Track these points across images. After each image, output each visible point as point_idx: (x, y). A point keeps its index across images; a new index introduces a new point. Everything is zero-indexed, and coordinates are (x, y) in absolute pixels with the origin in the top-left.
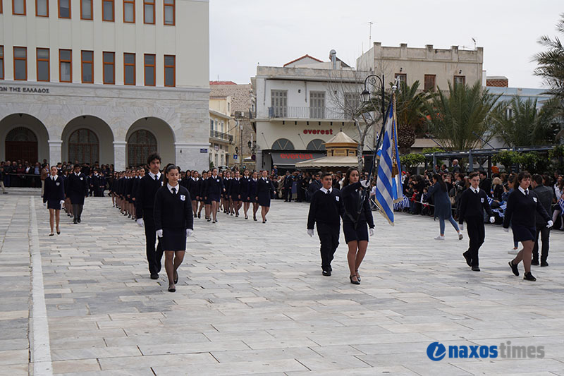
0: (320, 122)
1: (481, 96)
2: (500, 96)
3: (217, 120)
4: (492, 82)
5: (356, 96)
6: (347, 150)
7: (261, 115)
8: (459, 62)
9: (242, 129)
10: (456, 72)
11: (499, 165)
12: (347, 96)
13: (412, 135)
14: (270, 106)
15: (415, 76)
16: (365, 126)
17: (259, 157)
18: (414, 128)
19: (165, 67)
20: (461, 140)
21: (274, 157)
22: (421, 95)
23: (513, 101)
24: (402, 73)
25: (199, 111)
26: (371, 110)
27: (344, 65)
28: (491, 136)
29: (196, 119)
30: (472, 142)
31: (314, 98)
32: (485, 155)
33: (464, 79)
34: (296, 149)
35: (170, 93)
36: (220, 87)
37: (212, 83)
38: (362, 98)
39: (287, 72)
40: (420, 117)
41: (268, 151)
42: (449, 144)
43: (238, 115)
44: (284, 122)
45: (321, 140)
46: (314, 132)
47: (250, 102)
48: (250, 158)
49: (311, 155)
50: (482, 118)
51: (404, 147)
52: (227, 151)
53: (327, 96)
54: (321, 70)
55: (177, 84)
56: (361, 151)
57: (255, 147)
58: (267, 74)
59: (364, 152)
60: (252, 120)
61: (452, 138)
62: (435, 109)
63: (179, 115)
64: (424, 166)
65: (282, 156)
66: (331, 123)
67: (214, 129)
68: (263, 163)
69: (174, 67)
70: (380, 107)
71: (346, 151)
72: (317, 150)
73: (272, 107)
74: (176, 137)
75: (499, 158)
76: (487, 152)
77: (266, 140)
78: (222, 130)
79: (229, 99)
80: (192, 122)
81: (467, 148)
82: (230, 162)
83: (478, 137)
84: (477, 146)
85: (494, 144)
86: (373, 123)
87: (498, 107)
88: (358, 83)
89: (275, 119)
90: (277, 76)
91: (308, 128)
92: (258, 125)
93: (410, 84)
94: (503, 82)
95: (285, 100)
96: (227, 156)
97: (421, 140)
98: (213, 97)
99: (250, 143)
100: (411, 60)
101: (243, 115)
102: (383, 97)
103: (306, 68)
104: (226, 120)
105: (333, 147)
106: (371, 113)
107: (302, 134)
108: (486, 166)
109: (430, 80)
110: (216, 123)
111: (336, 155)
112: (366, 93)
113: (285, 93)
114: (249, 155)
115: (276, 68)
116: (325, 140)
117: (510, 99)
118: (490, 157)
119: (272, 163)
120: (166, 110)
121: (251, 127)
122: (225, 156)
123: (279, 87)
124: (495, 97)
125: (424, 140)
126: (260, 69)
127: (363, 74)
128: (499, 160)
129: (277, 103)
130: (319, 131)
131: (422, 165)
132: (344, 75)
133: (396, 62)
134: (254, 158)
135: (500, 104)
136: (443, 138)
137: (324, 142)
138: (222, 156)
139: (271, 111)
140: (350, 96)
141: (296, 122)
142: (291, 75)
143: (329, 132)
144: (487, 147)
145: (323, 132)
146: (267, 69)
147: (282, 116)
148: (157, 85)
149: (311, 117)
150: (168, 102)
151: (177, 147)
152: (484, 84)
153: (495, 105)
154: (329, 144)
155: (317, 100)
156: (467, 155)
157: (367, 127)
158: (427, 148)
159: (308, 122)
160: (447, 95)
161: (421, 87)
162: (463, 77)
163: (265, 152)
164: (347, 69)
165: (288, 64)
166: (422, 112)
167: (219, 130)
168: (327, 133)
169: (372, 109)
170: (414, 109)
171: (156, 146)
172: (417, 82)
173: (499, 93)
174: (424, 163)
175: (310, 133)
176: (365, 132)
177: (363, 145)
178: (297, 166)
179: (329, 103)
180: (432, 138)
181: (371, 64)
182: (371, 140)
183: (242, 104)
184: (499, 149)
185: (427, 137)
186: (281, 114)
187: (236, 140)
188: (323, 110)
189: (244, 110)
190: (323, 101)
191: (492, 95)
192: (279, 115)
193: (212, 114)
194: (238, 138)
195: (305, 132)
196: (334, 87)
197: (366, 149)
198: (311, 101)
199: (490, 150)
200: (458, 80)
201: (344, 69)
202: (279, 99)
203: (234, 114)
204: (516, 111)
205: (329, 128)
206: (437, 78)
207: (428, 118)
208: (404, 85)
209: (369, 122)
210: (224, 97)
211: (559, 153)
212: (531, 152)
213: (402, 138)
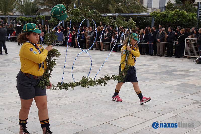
20: (5, 12)
28: (16, 11)
30: (9, 12)
61: (1, 10)
75: (19, 19)
84: (11, 14)
85: (17, 14)
108: (15, 21)
118: (16, 18)
144: (15, 14)
184: (19, 16)
204: (25, 2)
211: (39, 18)
212: (30, 17)
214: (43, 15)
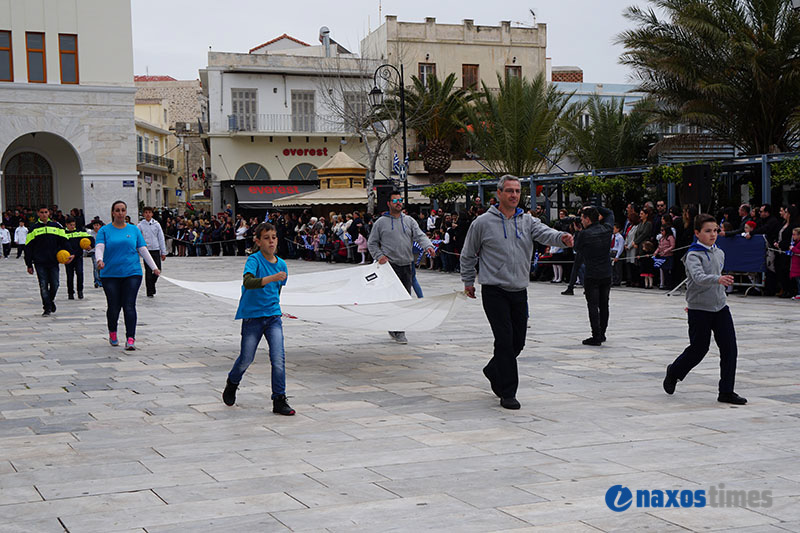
0: (307, 138)
1: (545, 95)
2: (571, 95)
3: (147, 136)
4: (559, 76)
5: (362, 96)
6: (351, 179)
7: (217, 127)
8: (512, 46)
9: (187, 149)
10: (508, 60)
11: (573, 197)
12: (347, 97)
13: (445, 154)
14: (231, 114)
15: (448, 67)
16: (376, 143)
17: (215, 191)
18: (449, 145)
19: (61, 53)
20: (519, 162)
21: (239, 191)
22: (460, 93)
23: (590, 103)
24: (430, 61)
25: (119, 122)
26: (384, 119)
27: (341, 50)
28: (561, 155)
29: (114, 134)
30: (533, 164)
31: (297, 100)
32: (553, 182)
33: (520, 71)
34: (273, 179)
35: (70, 95)
36: (150, 84)
37: (138, 79)
38: (371, 101)
39: (255, 61)
40: (459, 127)
41: (230, 182)
42: (500, 167)
43: (180, 128)
44: (252, 137)
45: (312, 165)
46: (300, 153)
47: (199, 108)
48: (202, 194)
49: (295, 187)
50: (547, 128)
51: (435, 173)
52: (164, 184)
53: (318, 97)
54: (307, 57)
55: (81, 80)
56: (371, 180)
57: (210, 176)
58: (224, 64)
59: (376, 182)
60: (202, 136)
61: (504, 158)
62: (478, 116)
63: (87, 128)
64: (464, 201)
65: (251, 189)
66: (325, 138)
67: (144, 151)
68: (223, 202)
69: (75, 53)
70: (399, 113)
71: (348, 181)
72: (305, 180)
73: (234, 116)
74: (84, 162)
75: (573, 186)
76: (556, 177)
77: (226, 166)
78: (156, 151)
79: (165, 104)
80: (108, 139)
81: (526, 173)
82: (170, 201)
83: (541, 156)
84: (540, 169)
85: (565, 166)
86: (388, 137)
87: (569, 111)
88: (365, 77)
89: (239, 133)
90: (241, 68)
91: (290, 147)
92: (213, 143)
93: (442, 78)
94: (576, 76)
95: (254, 103)
96: (166, 191)
97: (459, 162)
98: (141, 101)
99: (200, 170)
100: (441, 43)
101: (188, 128)
102: (402, 98)
103: (285, 55)
104: (161, 135)
105: (328, 175)
106: (385, 122)
107: (282, 156)
108: (554, 198)
109: (470, 71)
110: (147, 140)
111: (333, 187)
112: (376, 92)
113: (252, 94)
114: (200, 190)
115: (238, 54)
116: (316, 165)
117: (586, 99)
118: (560, 185)
119: (237, 200)
120: (65, 121)
121: (201, 146)
122: (162, 192)
123: (245, 84)
124: (566, 97)
125: (465, 162)
126: (212, 56)
127: (371, 63)
128: (574, 189)
129: (242, 109)
130: (306, 151)
131: (462, 199)
132: (342, 66)
133: (419, 46)
134: (208, 194)
135: (573, 108)
136: (492, 159)
137: (315, 168)
138: (157, 191)
139: (233, 121)
140: (352, 97)
141: (271, 138)
142: (262, 65)
143: (323, 152)
144: (551, 172)
145: (312, 153)
146: (223, 57)
147: (249, 129)
148: (49, 82)
149: (294, 129)
150: (67, 107)
151: (85, 179)
152: (549, 78)
153: (566, 109)
154: (323, 170)
155: (303, 103)
156: (527, 183)
157: (380, 144)
158: (469, 174)
159: (289, 137)
160: (496, 94)
161: (458, 84)
162: (518, 69)
163: (225, 184)
164: (347, 56)
165: (256, 49)
166: (461, 120)
167: (152, 152)
168: (320, 154)
169: (387, 117)
170: (448, 116)
171: (51, 178)
172: (452, 75)
173: (570, 91)
174: (464, 197)
175: (293, 154)
176: (377, 151)
177: (374, 171)
178: (275, 204)
179: (321, 108)
180: (476, 159)
181: (383, 48)
182: (386, 163)
183: (187, 110)
184: (573, 174)
185: (468, 158)
186: (248, 125)
187: (179, 166)
188: (313, 118)
189: (190, 119)
190: (312, 105)
191: (561, 95)
192: (245, 127)
193: (140, 127)
194: (182, 164)
195: (286, 152)
196: (328, 84)
197: (378, 176)
198: (294, 105)
199: (560, 175)
200: (511, 71)
201: (341, 56)
202: (245, 102)
203: (174, 127)
204: (594, 117)
205: (323, 146)
206: (481, 69)
207: (469, 128)
208: (433, 79)
209: (383, 135)
210: (157, 101)
211: (657, 178)
212: (617, 176)
213: (431, 160)
214: (673, 163)
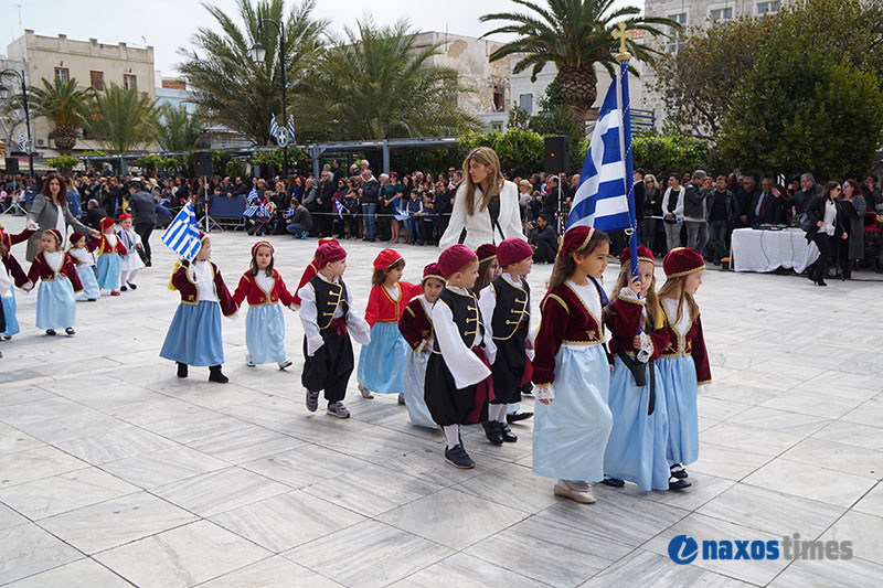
1: (140, 99)
4: (169, 84)
8: (128, 60)
10: (125, 70)
13: (71, 136)
24: (63, 67)
33: (135, 79)
42: (107, 146)
51: (64, 149)
61: (111, 140)
62: (91, 110)
86: (20, 122)
94: (181, 85)
97: (86, 141)
100: (72, 54)
109: (97, 78)
133: (54, 54)
152: (159, 84)
162: (134, 77)
166: (78, 113)
170: (70, 109)
176: (12, 131)
177: (10, 146)
200: (128, 78)
206: (105, 75)
213: (60, 140)
